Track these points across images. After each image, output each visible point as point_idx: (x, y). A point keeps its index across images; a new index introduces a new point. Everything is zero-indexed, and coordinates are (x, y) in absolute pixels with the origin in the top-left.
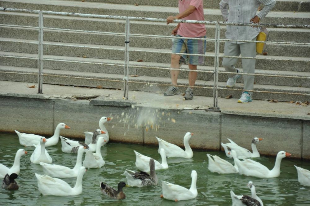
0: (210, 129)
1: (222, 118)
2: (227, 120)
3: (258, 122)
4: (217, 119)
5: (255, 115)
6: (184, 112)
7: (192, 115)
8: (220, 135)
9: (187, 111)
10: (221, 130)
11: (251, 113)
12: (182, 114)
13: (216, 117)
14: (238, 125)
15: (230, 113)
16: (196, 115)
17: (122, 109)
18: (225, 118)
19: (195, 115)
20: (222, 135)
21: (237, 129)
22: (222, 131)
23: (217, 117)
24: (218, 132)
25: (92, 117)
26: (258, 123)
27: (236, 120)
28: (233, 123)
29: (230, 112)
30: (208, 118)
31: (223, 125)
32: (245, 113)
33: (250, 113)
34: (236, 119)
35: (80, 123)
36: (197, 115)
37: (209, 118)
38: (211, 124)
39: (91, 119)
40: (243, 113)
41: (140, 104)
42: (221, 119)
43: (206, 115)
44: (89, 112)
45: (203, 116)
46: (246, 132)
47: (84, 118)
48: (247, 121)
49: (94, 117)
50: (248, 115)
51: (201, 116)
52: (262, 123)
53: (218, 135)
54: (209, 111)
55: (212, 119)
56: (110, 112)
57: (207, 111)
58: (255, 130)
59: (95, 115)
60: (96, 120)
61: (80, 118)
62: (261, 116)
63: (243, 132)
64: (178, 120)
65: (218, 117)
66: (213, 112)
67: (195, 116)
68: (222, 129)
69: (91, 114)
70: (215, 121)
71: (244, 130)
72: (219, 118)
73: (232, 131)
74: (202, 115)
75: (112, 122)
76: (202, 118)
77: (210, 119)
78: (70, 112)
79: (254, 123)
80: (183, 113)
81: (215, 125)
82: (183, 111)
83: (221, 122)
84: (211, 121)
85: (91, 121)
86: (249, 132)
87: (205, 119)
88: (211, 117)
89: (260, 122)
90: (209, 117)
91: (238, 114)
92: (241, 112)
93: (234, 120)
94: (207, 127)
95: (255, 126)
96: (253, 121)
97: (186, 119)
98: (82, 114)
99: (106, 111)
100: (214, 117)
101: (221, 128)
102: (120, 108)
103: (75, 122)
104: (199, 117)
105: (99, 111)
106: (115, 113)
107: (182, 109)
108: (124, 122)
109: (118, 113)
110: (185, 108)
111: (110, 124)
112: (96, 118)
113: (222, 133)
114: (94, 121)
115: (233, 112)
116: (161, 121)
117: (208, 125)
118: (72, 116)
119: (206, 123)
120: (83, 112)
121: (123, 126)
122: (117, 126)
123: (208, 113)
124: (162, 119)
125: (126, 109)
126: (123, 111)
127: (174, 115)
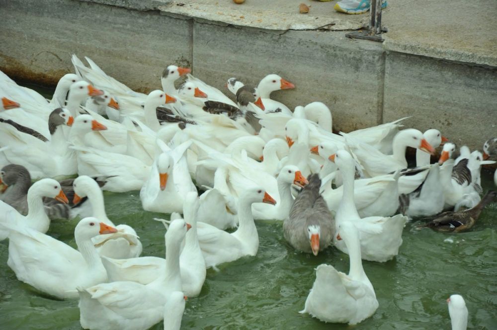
0: (356, 88)
1: (386, 61)
2: (401, 67)
3: (480, 78)
4: (372, 63)
5: (471, 61)
6: (291, 38)
7: (311, 46)
8: (381, 105)
9: (300, 35)
10: (383, 94)
11: (461, 55)
12: (285, 41)
13: (371, 58)
14: (426, 84)
15: (405, 49)
16: (320, 48)
17: (137, 15)
18: (393, 61)
19: (318, 47)
20: (386, 106)
21: (423, 94)
22: (386, 96)
23: (374, 58)
24: (375, 99)
25: (66, 29)
26: (481, 83)
27: (423, 68)
28: (414, 77)
29: (405, 47)
30: (350, 59)
31: (387, 81)
32: (445, 53)
33: (457, 54)
34: (421, 66)
35: (38, 41)
36: (322, 47)
37: (354, 58)
38: (358, 76)
39: (63, 34)
40: (440, 52)
41: (182, 5)
42: (384, 64)
43: (346, 50)
44: (59, 17)
45: (338, 52)
46: (447, 103)
47: (46, 30)
48: (450, 73)
49: (72, 30)
50: (452, 59)
51: (332, 51)
52: (492, 81)
53: (374, 107)
54: (357, 37)
55: (360, 60)
56: (109, 20)
57: (350, 37)
58: (471, 99)
59: (74, 25)
60: (76, 40)
61: (38, 28)
62: (487, 63)
63: (439, 102)
64: (274, 57)
65: (377, 57)
66: (365, 42)
67: (317, 50)
68: (386, 91)
69: (65, 22)
70: (367, 67)
71: (441, 99)
72: (378, 60)
73: (411, 97)
74: (334, 48)
75: (115, 49)
76: (336, 56)
77: (356, 63)
78: (13, 10)
79: (469, 81)
80: (289, 40)
81: (368, 79)
82: (287, 35)
83: (383, 72)
84: (357, 68)
85: (63, 40)
86: (455, 105)
87: (341, 60)
88: (358, 57)
89: (486, 79)
90: (352, 56)
91: (426, 55)
92: (433, 51)
93: (416, 70)
94: (347, 81)
95: (471, 90)
96: (468, 76)
97: (294, 55)
98: (42, 19)
99: (98, 16)
100: (365, 57)
101: (382, 86)
102: (133, 13)
103: (25, 39)
104: (328, 55)
105: (83, 16)
106: (121, 26)
107: (284, 28)
108: (143, 51)
109: (129, 26)
110: (293, 27)
111: (109, 52)
112: (77, 32)
113: (385, 101)
114: (72, 40)
115: (412, 48)
116: (233, 57)
117: (350, 76)
118: (18, 21)
119: (346, 72)
120: (45, 15)
121: (141, 62)
122: (126, 59)
123: (352, 45)
124: (235, 52)
125: (148, 16)
126: (140, 21)
127: (263, 43)
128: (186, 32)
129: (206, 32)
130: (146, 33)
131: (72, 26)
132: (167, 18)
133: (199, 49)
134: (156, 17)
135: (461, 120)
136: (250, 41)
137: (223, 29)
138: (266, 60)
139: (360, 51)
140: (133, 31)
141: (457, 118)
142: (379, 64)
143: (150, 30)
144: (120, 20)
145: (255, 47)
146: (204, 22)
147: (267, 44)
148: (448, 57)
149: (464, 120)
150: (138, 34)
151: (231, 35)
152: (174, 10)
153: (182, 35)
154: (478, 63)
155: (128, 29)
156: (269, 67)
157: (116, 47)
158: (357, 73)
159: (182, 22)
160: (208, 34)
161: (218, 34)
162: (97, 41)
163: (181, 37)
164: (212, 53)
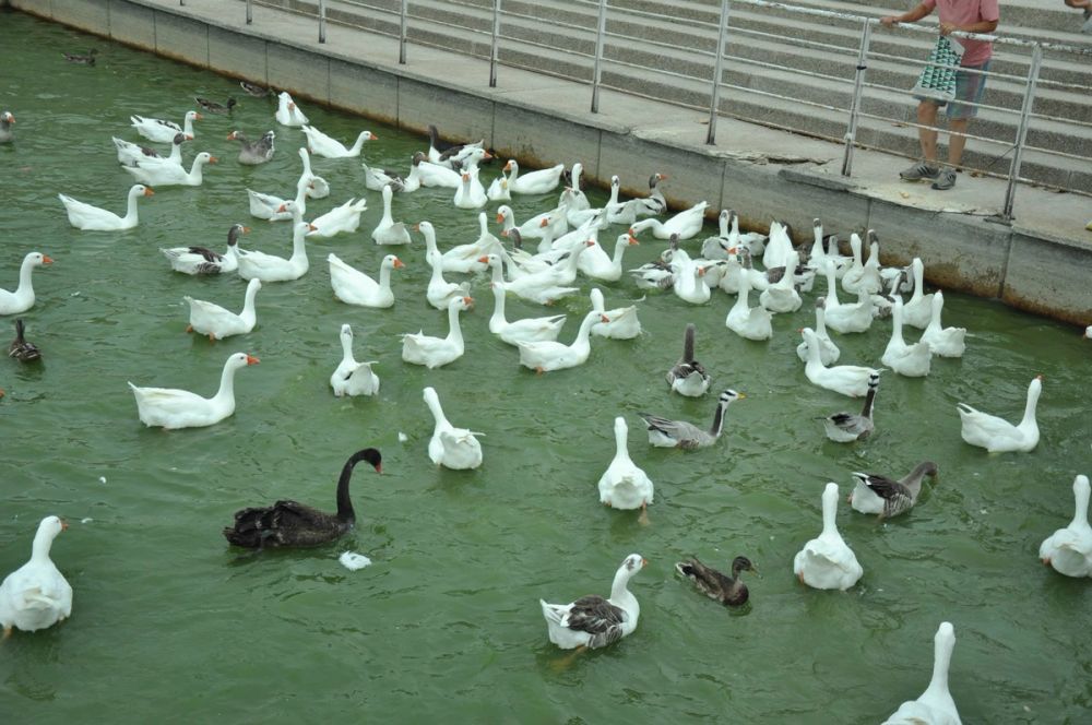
1: (1013, 240)
2: (1023, 245)
3: (1082, 259)
4: (1001, 241)
5: (1077, 246)
6: (942, 218)
7: (956, 224)
8: (1004, 271)
9: (948, 217)
10: (1007, 263)
11: (1070, 241)
12: (937, 219)
13: (1001, 237)
14: (1041, 259)
17: (832, 193)
18: (1018, 241)
19: (961, 225)
20: (1008, 272)
21: (1037, 266)
22: (1009, 265)
23: (1003, 237)
24: (1000, 267)
25: (782, 199)
26: (1083, 262)
27: (1040, 248)
28: (1032, 254)
29: (1028, 232)
30: (985, 236)
31: (1011, 254)
32: (1059, 238)
33: (1067, 240)
34: (1039, 246)
35: (761, 206)
36: (964, 226)
37: (988, 236)
38: (989, 249)
39: (779, 203)
40: (1054, 237)
41: (865, 189)
42: (1010, 243)
43: (983, 229)
44: (778, 191)
45: (976, 230)
46: (1055, 274)
47: (769, 199)
48: (1060, 254)
49: (784, 200)
50: (1063, 243)
51: (972, 230)
54: (992, 221)
55: (992, 238)
56: (811, 196)
57: (986, 222)
58: (1073, 273)
59: (787, 197)
60: (787, 207)
61: (762, 197)
62: (1088, 248)
63: (1049, 273)
65: (1005, 237)
66: (998, 225)
67: (961, 228)
68: (1009, 261)
69: (781, 194)
70: (997, 243)
71: (1051, 271)
72: (1006, 239)
73: (1028, 268)
74: (974, 227)
75: (814, 215)
76: (974, 233)
77: (989, 240)
78: (748, 184)
79: (1073, 260)
80: (940, 219)
81: (997, 251)
82: (940, 215)
83: (1009, 248)
84: (989, 243)
85: (778, 206)
86: (1061, 277)
87: (978, 237)
88: (991, 235)
89: (1088, 260)
90: (987, 233)
91: (1044, 238)
92: (1049, 236)
93: (1034, 249)
94: (980, 252)
95: (1074, 267)
96: (1074, 257)
97: (943, 230)
98: (767, 192)
99: (805, 192)
100: (997, 235)
101: (1007, 258)
102: (829, 192)
103: (753, 204)
104: (968, 232)
105: (794, 191)
106: (819, 199)
107: (938, 210)
108: (832, 218)
109: (825, 201)
110: (946, 210)
111: (809, 217)
112: (788, 202)
113: (1008, 268)
114: (785, 207)
115: (1033, 232)
116: (897, 227)
117: (984, 248)
118: (750, 192)
119: (980, 245)
120: (769, 189)
123: (988, 226)
124: (900, 224)
125: (840, 195)
126: (834, 197)
127: (921, 219)
128: (866, 207)
129: (880, 209)
130: (836, 206)
132: (853, 197)
133: (873, 219)
134: (845, 195)
136: (912, 217)
137: (892, 208)
138: (921, 231)
139: (993, 232)
140: (828, 204)
141: (1062, 285)
142: (1007, 242)
143: (839, 204)
144: (820, 196)
145: (915, 222)
146: (879, 201)
147: (924, 220)
148: (1060, 242)
150: (831, 206)
151: (897, 212)
152: (859, 191)
153: (862, 209)
154: (1082, 247)
155: (825, 203)
156: (923, 237)
157: (814, 213)
158: (989, 247)
159: (863, 201)
160: (881, 210)
161: (889, 211)
162: (802, 209)
163: (861, 211)
164: (882, 223)
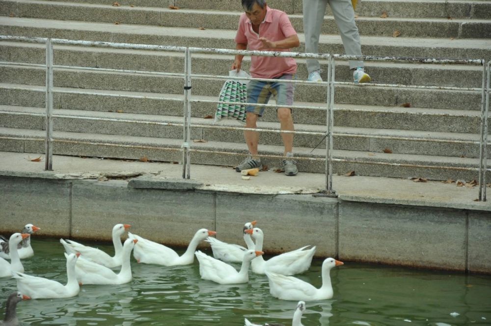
0: (321, 225)
1: (339, 208)
2: (348, 210)
3: (396, 213)
4: (331, 209)
5: (392, 203)
6: (279, 199)
7: (292, 202)
8: (337, 233)
9: (285, 197)
10: (338, 227)
11: (386, 200)
12: (276, 201)
13: (330, 206)
14: (365, 219)
16: (298, 203)
17: (180, 194)
18: (344, 207)
19: (297, 203)
20: (340, 234)
21: (363, 225)
22: (340, 228)
23: (332, 206)
24: (334, 230)
25: (132, 207)
26: (397, 215)
27: (362, 210)
28: (357, 215)
29: (352, 198)
30: (317, 208)
31: (340, 219)
32: (377, 199)
33: (383, 199)
34: (361, 208)
35: (113, 216)
37: (320, 207)
38: (322, 218)
39: (130, 210)
40: (373, 199)
41: (209, 185)
42: (338, 210)
43: (315, 203)
44: (128, 200)
45: (309, 205)
46: (378, 229)
47: (119, 209)
48: (379, 212)
49: (135, 207)
50: (381, 202)
51: (306, 204)
52: (403, 214)
53: (333, 235)
54: (319, 196)
55: (323, 208)
56: (161, 199)
57: (315, 196)
58: (392, 226)
61: (113, 209)
62: (401, 203)
63: (373, 229)
65: (334, 206)
66: (325, 198)
68: (340, 224)
69: (131, 203)
70: (328, 212)
71: (374, 227)
72: (334, 208)
73: (356, 227)
74: (307, 202)
75: (165, 216)
76: (308, 207)
77: (321, 210)
78: (97, 199)
79: (389, 215)
80: (279, 200)
81: (329, 219)
82: (277, 197)
83: (338, 214)
84: (322, 213)
85: (130, 214)
86: (383, 229)
87: (312, 209)
88: (322, 206)
89: (400, 213)
90: (318, 206)
91: (365, 201)
92: (369, 198)
93: (358, 211)
94: (315, 221)
95: (391, 220)
96: (390, 213)
97: (282, 209)
98: (116, 203)
99: (154, 197)
100: (326, 206)
101: (338, 223)
102: (177, 193)
103: (104, 216)
104: (303, 206)
105: (143, 198)
106: (169, 201)
107: (275, 193)
108: (183, 215)
109: (174, 201)
110: (280, 192)
111: (161, 218)
112: (139, 208)
113: (339, 231)
114: (136, 213)
115: (356, 197)
116: (243, 213)
117: (318, 218)
118: (100, 205)
119: (315, 216)
120: (119, 200)
121: (182, 222)
122: (172, 221)
123: (318, 200)
124: (244, 210)
125: (187, 194)
126: (182, 197)
127: (262, 203)
128: (212, 201)
129: (225, 200)
130: (186, 204)
131: (136, 205)
132: (199, 194)
133: (220, 210)
134: (192, 194)
135: (387, 238)
136: (253, 203)
137: (236, 197)
138: (264, 213)
139: (323, 203)
140: (177, 204)
141: (384, 237)
142: (335, 209)
143: (188, 202)
145: (257, 206)
146: (223, 193)
147: (264, 203)
148: (378, 202)
149: (388, 238)
150: (180, 205)
151: (241, 200)
152: (205, 188)
153: (209, 203)
154: (396, 203)
155: (174, 203)
156: (266, 217)
157: (165, 214)
158: (322, 216)
159: (209, 195)
160: (227, 201)
161: (233, 201)
162: (153, 212)
163: (208, 204)
164: (229, 212)
